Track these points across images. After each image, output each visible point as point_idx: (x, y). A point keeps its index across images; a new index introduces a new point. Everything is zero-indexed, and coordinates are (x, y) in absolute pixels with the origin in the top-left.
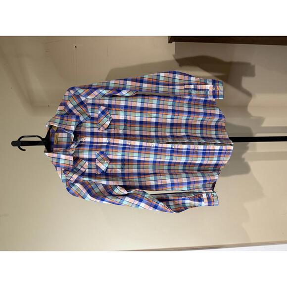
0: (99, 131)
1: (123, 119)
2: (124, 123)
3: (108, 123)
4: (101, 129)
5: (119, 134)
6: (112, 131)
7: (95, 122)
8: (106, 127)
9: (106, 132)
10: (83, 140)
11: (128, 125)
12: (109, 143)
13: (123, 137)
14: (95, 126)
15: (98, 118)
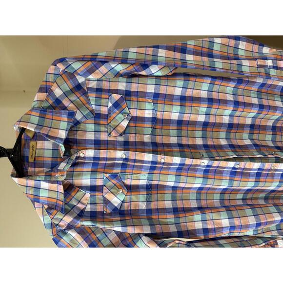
0: (109, 139)
1: (151, 116)
2: (152, 124)
3: (125, 124)
4: (113, 134)
5: (143, 144)
6: (132, 138)
7: (102, 122)
8: (122, 131)
9: (121, 139)
10: (82, 155)
11: (158, 127)
12: (126, 159)
13: (151, 148)
14: (103, 129)
15: (107, 115)
